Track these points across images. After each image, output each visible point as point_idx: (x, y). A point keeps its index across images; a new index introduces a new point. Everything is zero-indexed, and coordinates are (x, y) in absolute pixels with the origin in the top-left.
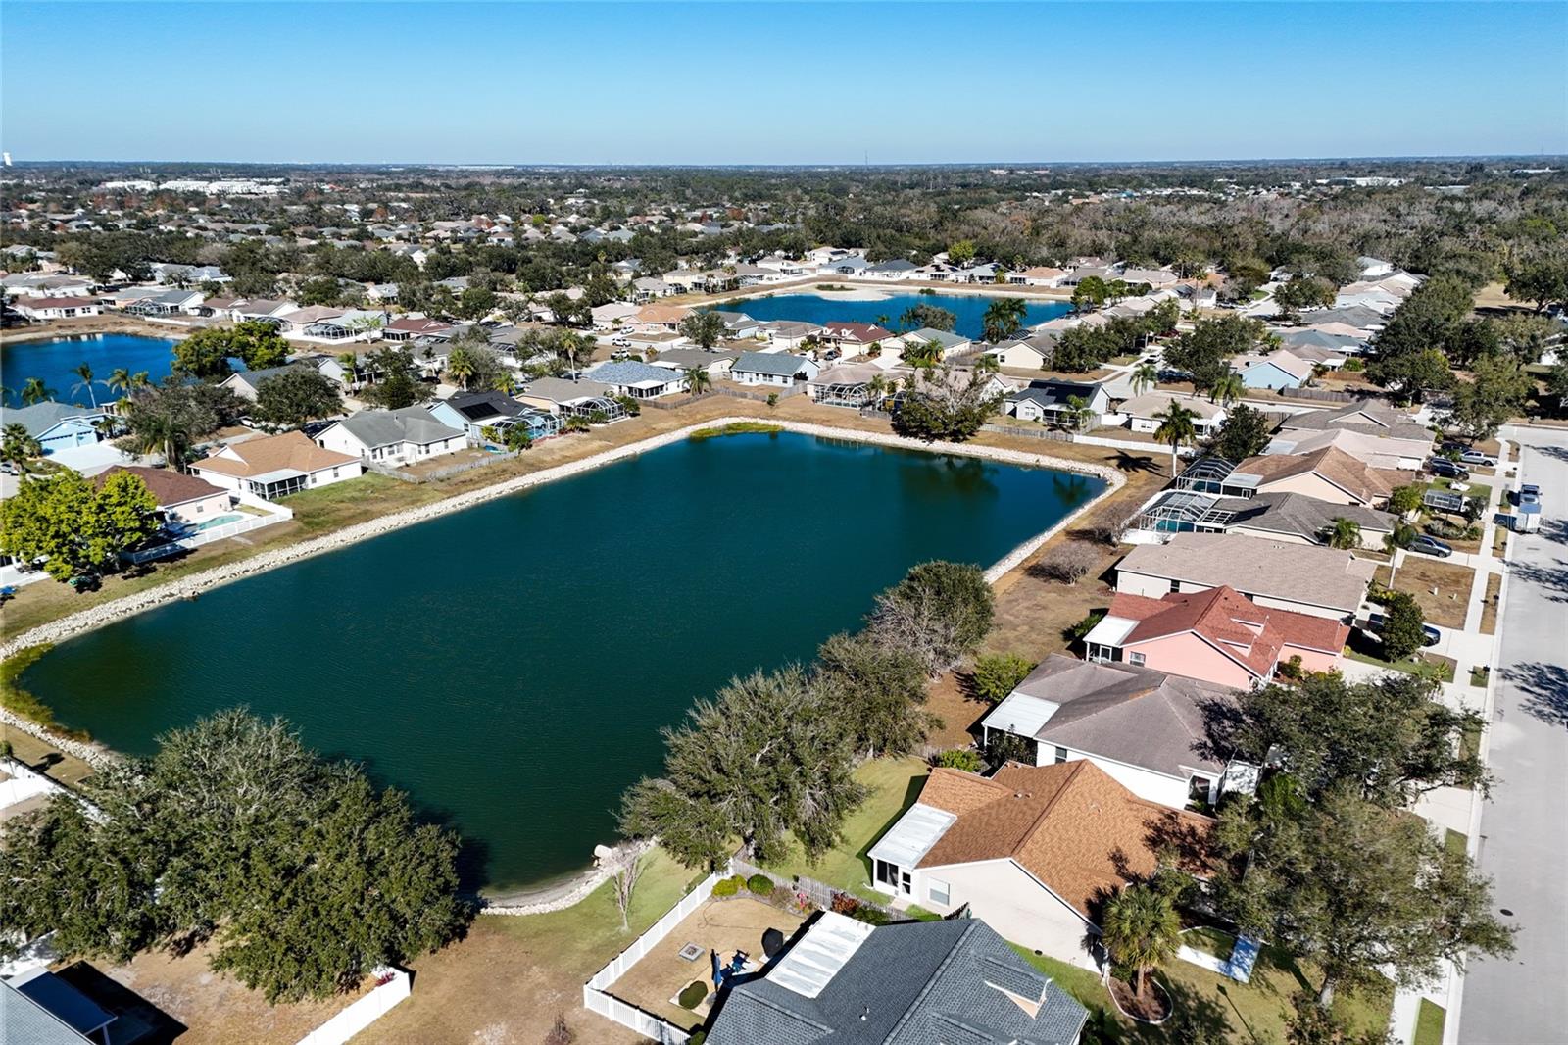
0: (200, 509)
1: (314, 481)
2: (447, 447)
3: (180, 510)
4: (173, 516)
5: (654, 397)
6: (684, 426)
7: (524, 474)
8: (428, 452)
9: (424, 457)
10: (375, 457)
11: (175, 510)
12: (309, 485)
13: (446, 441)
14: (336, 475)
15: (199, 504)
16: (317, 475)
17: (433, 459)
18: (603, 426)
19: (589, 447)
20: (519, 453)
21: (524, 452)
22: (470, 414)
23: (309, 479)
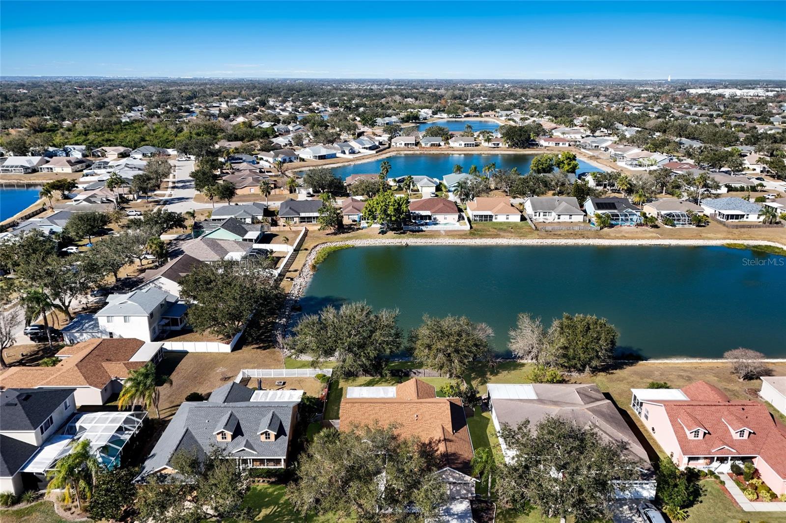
0: (445, 219)
1: (496, 218)
2: (570, 218)
3: (437, 217)
5: (734, 220)
6: (725, 239)
7: (589, 238)
10: (535, 215)
12: (494, 220)
14: (507, 218)
16: (498, 217)
17: (559, 222)
18: (671, 227)
19: (644, 236)
20: (601, 229)
21: (606, 229)
22: (599, 206)
23: (494, 217)
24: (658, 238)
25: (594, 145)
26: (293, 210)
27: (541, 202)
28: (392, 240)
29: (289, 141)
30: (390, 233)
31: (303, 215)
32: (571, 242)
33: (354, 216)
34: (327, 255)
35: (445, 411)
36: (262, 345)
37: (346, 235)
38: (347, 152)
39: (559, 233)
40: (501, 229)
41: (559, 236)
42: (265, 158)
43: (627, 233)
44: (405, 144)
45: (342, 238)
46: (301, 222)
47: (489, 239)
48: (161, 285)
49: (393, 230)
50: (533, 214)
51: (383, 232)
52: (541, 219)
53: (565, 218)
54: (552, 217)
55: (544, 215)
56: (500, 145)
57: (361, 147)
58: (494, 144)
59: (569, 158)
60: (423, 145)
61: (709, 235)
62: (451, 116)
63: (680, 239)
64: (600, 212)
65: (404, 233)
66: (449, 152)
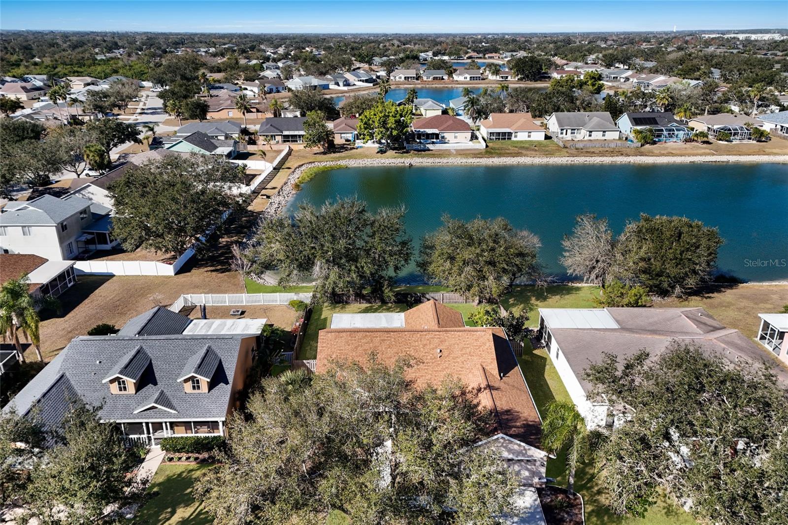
0: (455, 137)
1: (516, 136)
2: (604, 135)
3: (446, 135)
4: (443, 137)
7: (629, 156)
8: (590, 136)
9: (587, 138)
10: (562, 133)
11: (445, 134)
12: (513, 139)
13: (604, 132)
14: (529, 136)
15: (456, 135)
16: (518, 134)
17: (590, 140)
18: (726, 143)
19: (695, 152)
20: (642, 146)
21: (647, 146)
22: (637, 121)
23: (513, 135)
24: (713, 155)
25: (613, 76)
26: (274, 127)
27: (569, 118)
28: (393, 160)
29: (278, 74)
30: (391, 153)
31: (286, 133)
32: (607, 160)
33: (348, 135)
34: (314, 174)
35: (484, 344)
36: (219, 267)
37: (337, 155)
38: (341, 84)
39: (592, 150)
40: (523, 147)
41: (592, 154)
42: (249, 88)
43: (673, 149)
44: (405, 78)
45: (332, 158)
46: (285, 141)
47: (509, 158)
48: (91, 196)
49: (394, 149)
50: (559, 131)
51: (382, 152)
52: (569, 137)
53: (597, 136)
54: (582, 135)
55: (572, 133)
56: (509, 78)
57: (357, 79)
58: (502, 77)
59: (593, 78)
60: (425, 78)
61: (774, 151)
62: (452, 57)
63: (740, 155)
64: (639, 128)
65: (407, 152)
66: (453, 86)
